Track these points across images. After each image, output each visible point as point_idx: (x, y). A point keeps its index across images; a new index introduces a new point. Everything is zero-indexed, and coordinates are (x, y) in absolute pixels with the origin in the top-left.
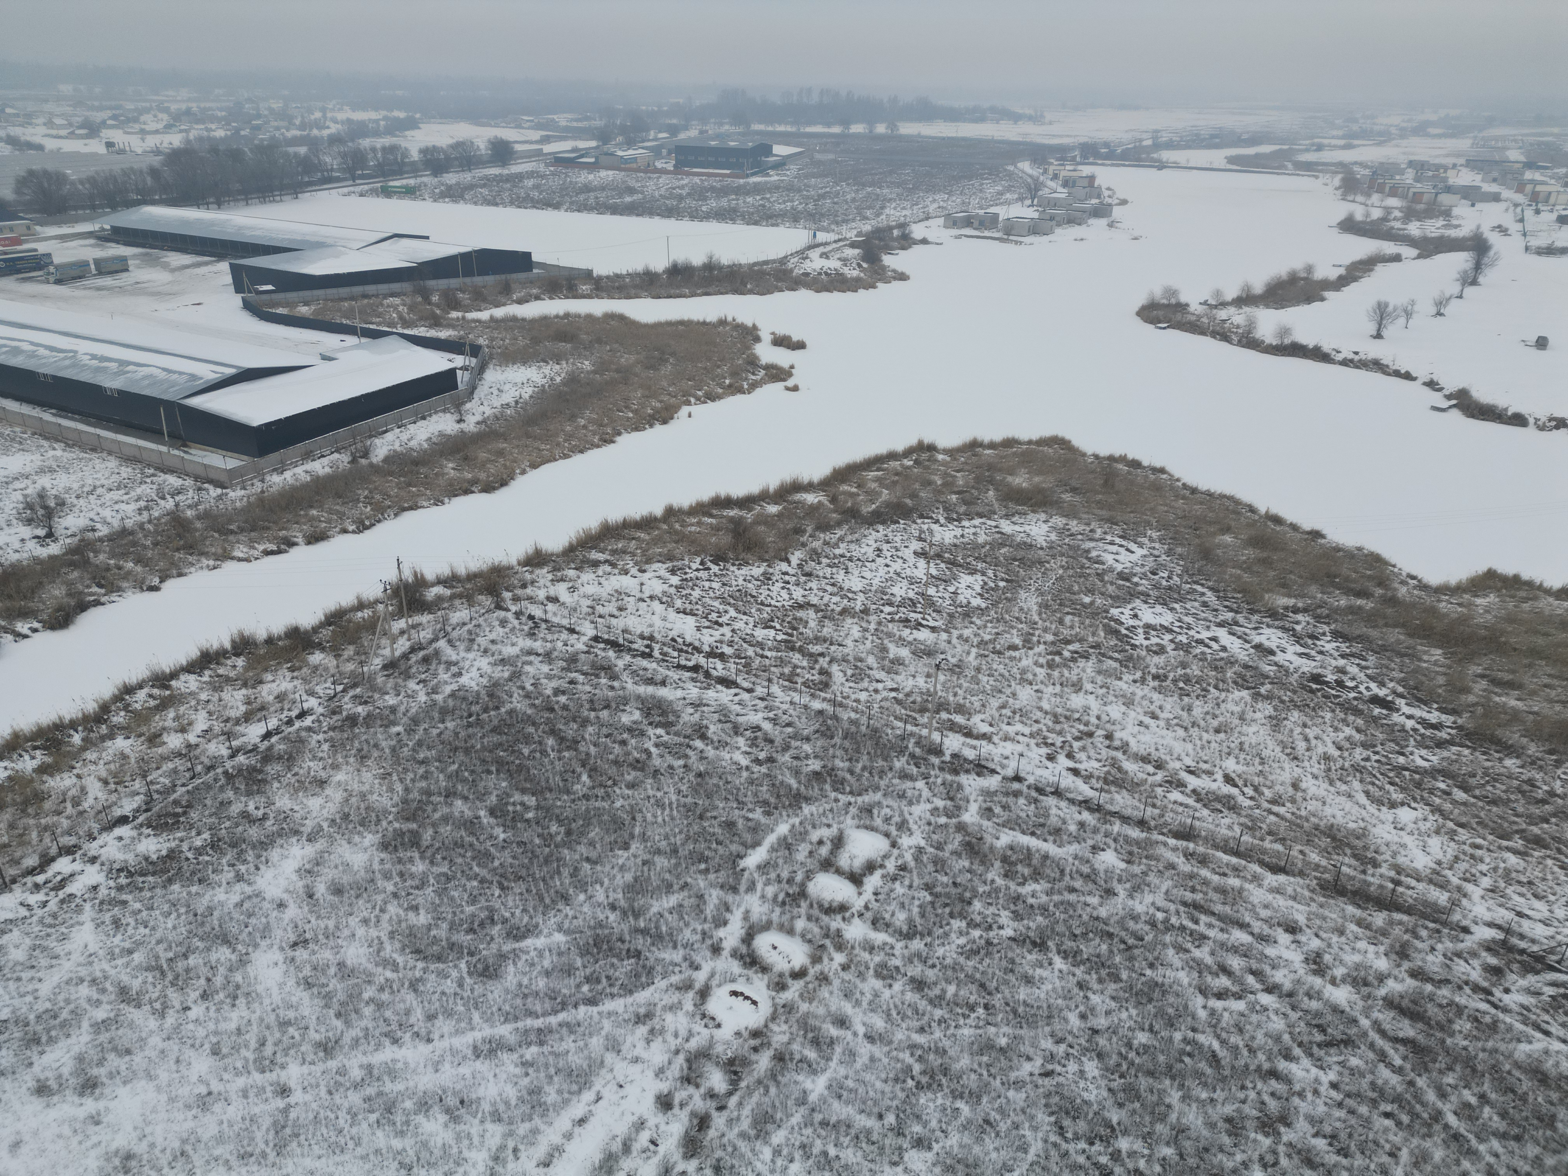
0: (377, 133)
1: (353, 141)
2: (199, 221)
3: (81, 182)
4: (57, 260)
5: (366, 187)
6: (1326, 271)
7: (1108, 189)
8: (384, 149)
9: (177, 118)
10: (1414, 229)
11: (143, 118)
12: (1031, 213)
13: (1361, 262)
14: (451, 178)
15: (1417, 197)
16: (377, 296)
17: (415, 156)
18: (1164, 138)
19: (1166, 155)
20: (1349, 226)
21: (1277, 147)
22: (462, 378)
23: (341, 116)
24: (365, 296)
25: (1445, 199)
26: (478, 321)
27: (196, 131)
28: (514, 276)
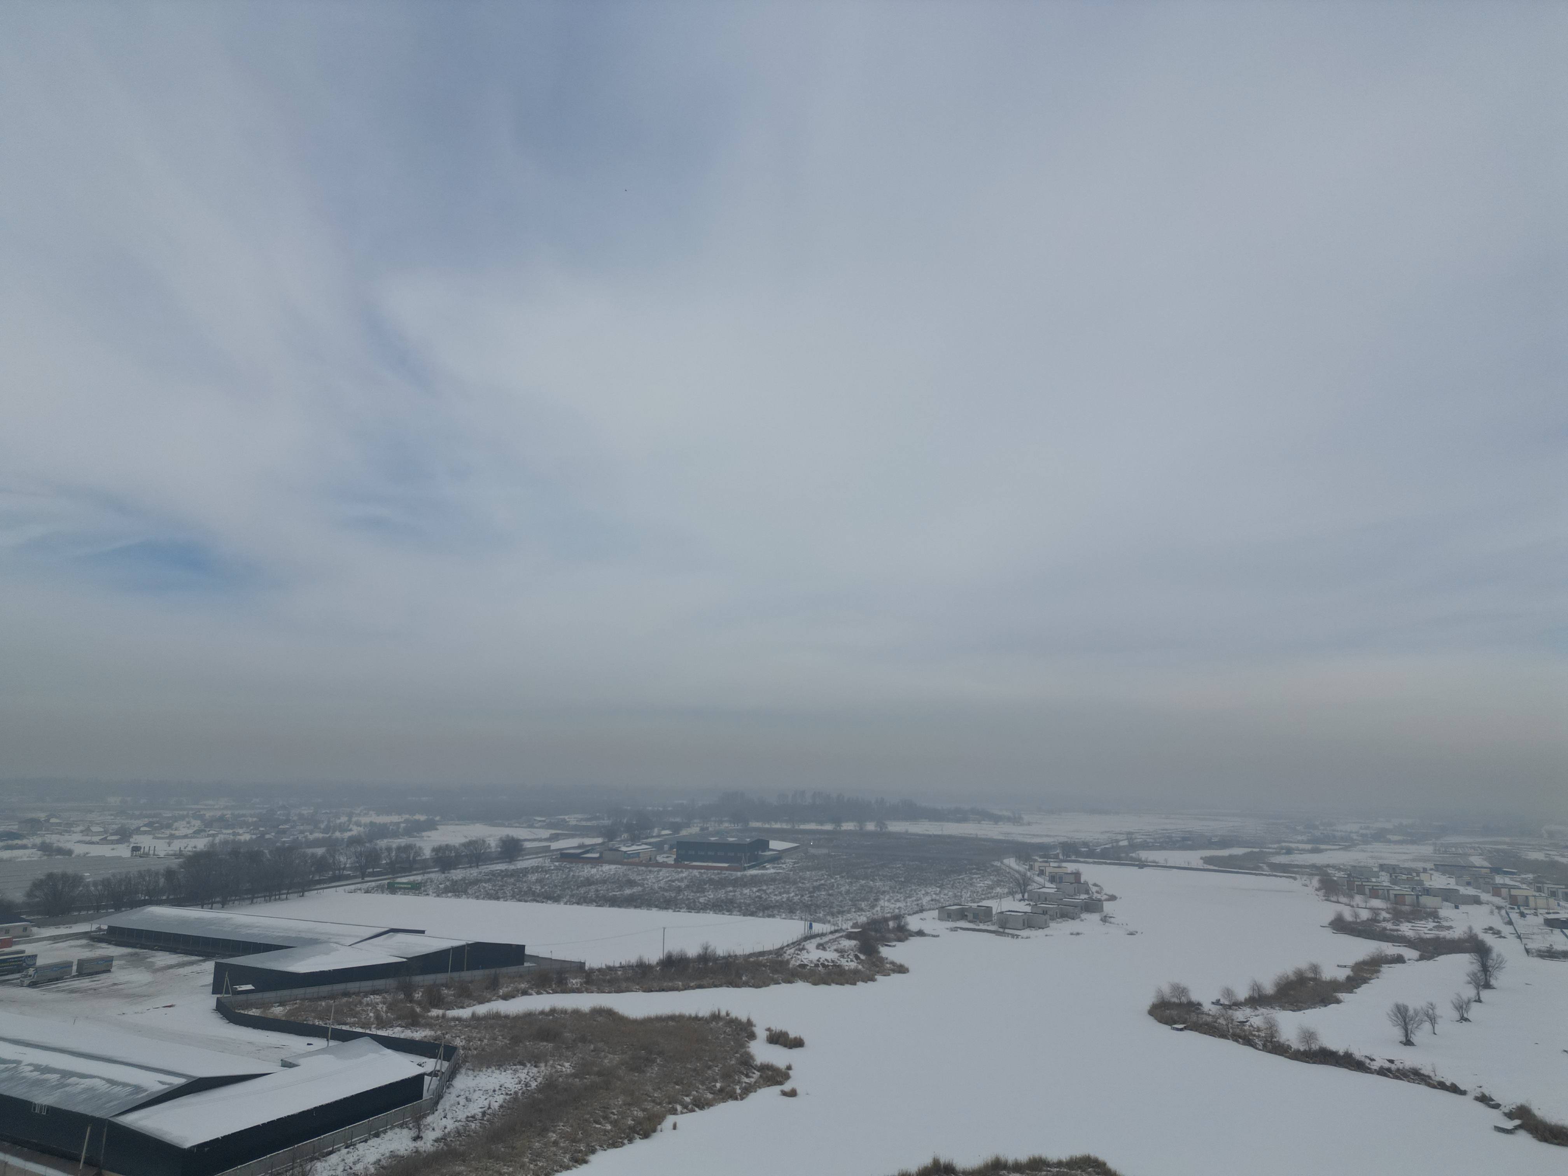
0: (395, 835)
1: (370, 841)
2: (199, 920)
3: (95, 884)
4: (40, 962)
5: (373, 884)
6: (1332, 972)
7: (1095, 885)
8: (399, 849)
9: (209, 824)
10: (1406, 929)
11: (176, 825)
12: (1023, 907)
13: (1364, 963)
14: (457, 874)
15: (1399, 899)
16: (357, 994)
17: (427, 853)
18: (1139, 839)
19: (1144, 855)
20: (1340, 925)
21: (1249, 850)
22: (430, 1085)
23: (365, 820)
24: (346, 994)
25: (1425, 900)
26: (459, 1019)
27: (224, 835)
28: (504, 970)
